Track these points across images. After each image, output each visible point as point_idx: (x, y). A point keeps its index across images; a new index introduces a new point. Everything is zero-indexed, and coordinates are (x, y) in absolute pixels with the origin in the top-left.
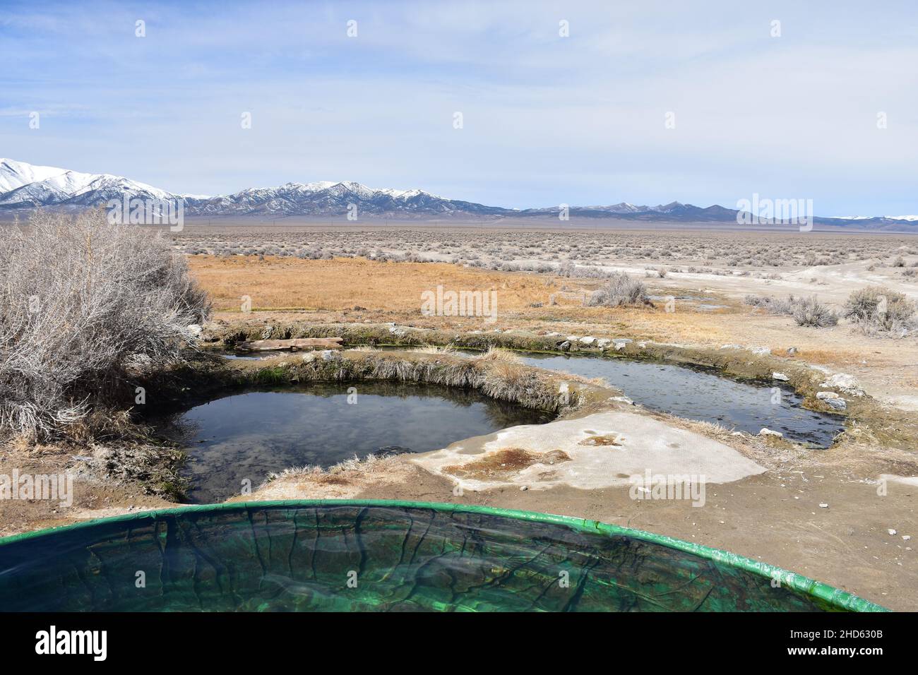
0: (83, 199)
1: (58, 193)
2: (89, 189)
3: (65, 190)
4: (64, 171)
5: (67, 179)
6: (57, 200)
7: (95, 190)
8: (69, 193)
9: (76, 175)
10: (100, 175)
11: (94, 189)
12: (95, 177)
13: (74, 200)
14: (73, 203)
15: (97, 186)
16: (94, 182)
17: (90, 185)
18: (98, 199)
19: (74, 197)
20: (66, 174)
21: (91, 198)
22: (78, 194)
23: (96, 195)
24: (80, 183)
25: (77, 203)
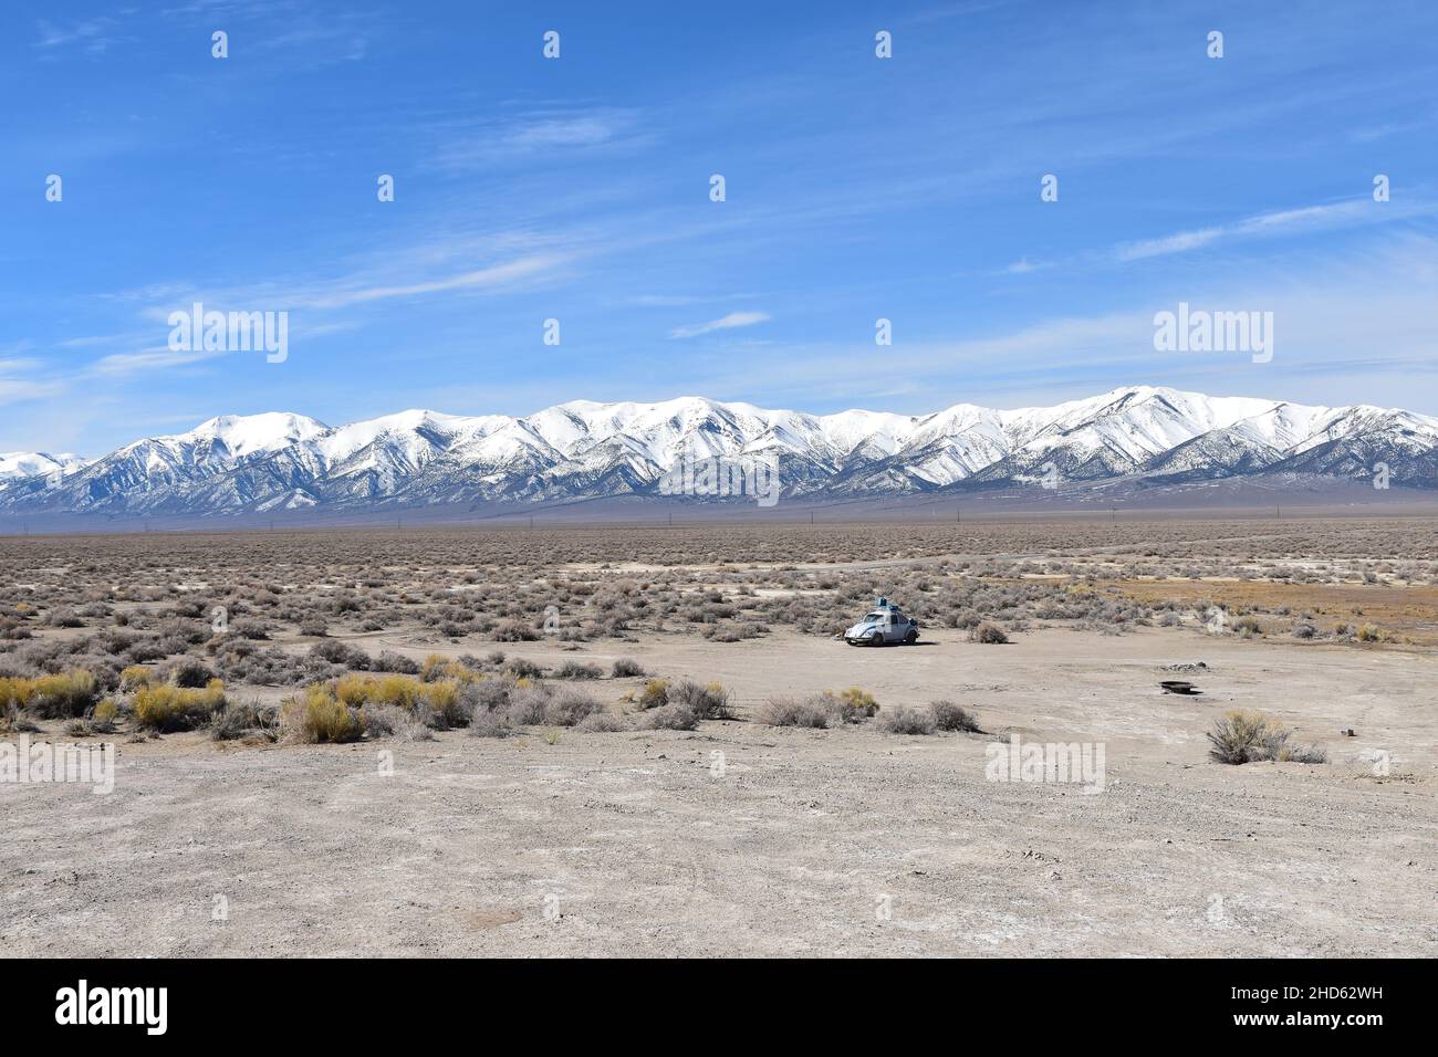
0: (1312, 460)
1: (1260, 450)
2: (1324, 439)
3: (1273, 443)
4: (1272, 405)
5: (1279, 422)
6: (1258, 463)
7: (1338, 441)
8: (1281, 449)
9: (1295, 411)
10: (1348, 408)
11: (1335, 438)
12: (1336, 412)
13: (1293, 462)
14: (1291, 469)
15: (1342, 430)
16: (1334, 423)
17: (1327, 429)
18: (1343, 459)
19: (1293, 457)
20: (1277, 409)
21: (1329, 458)
22: (1300, 450)
23: (1338, 452)
24: (1305, 427)
25: (1299, 469)
